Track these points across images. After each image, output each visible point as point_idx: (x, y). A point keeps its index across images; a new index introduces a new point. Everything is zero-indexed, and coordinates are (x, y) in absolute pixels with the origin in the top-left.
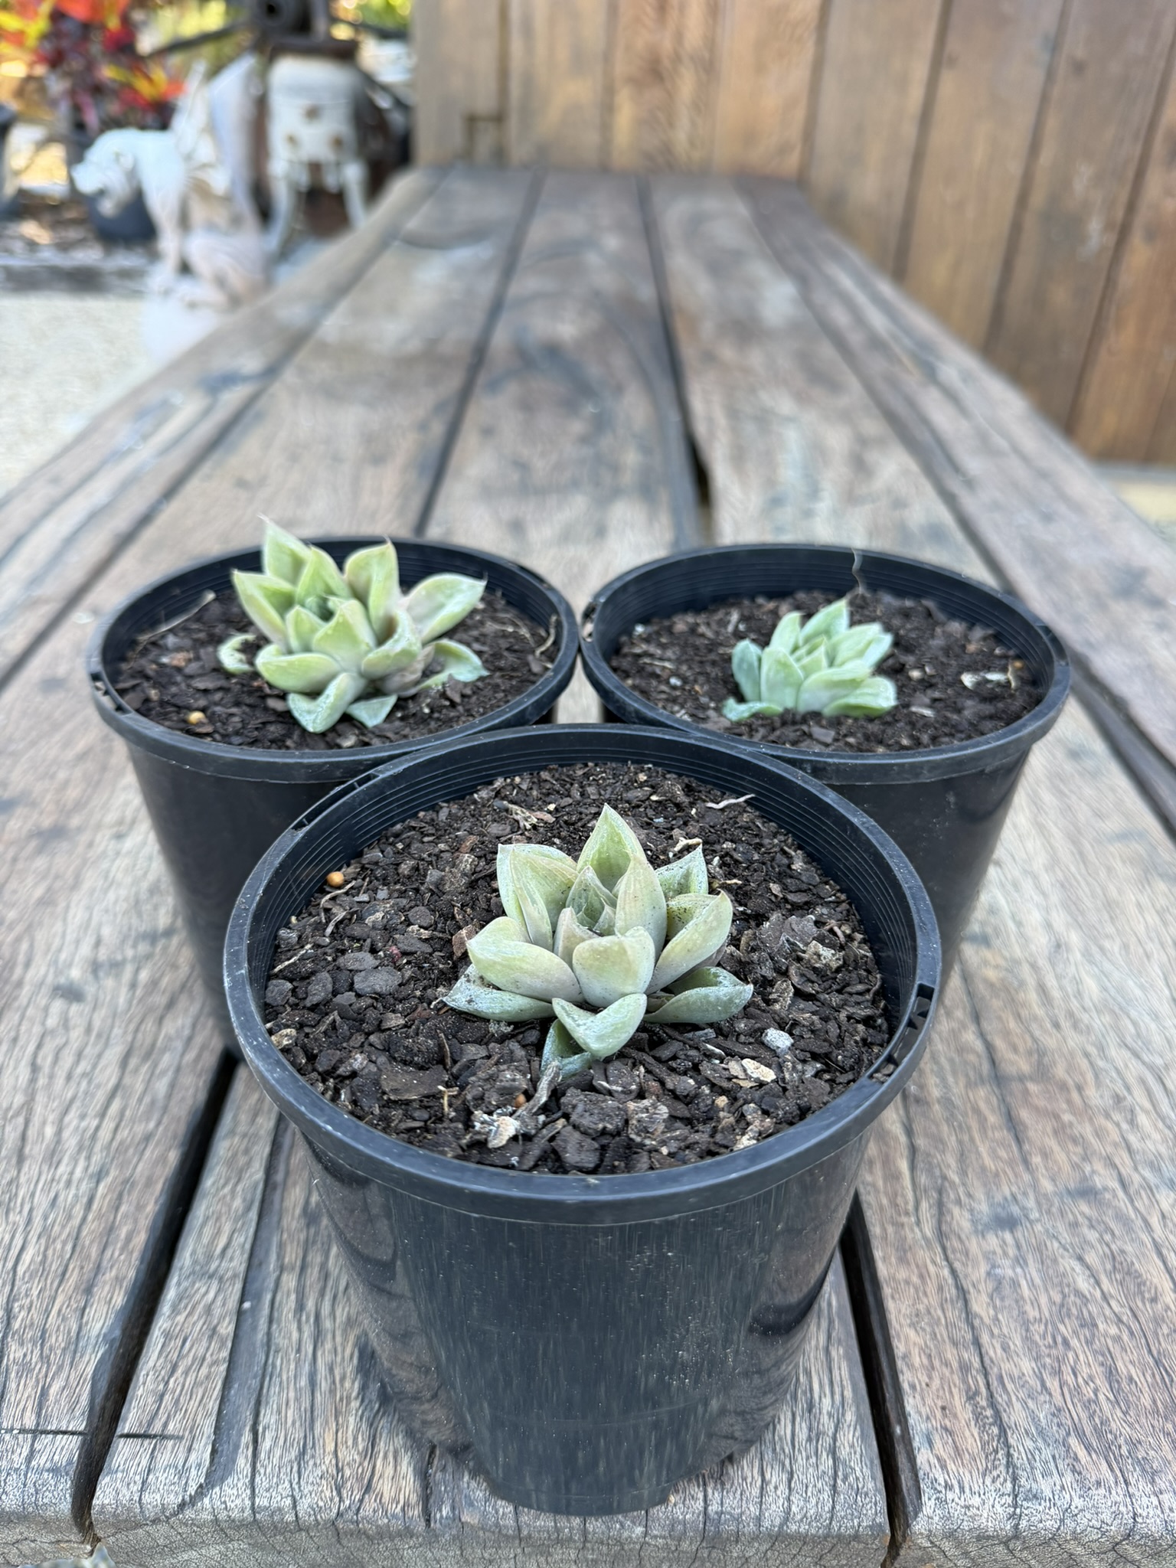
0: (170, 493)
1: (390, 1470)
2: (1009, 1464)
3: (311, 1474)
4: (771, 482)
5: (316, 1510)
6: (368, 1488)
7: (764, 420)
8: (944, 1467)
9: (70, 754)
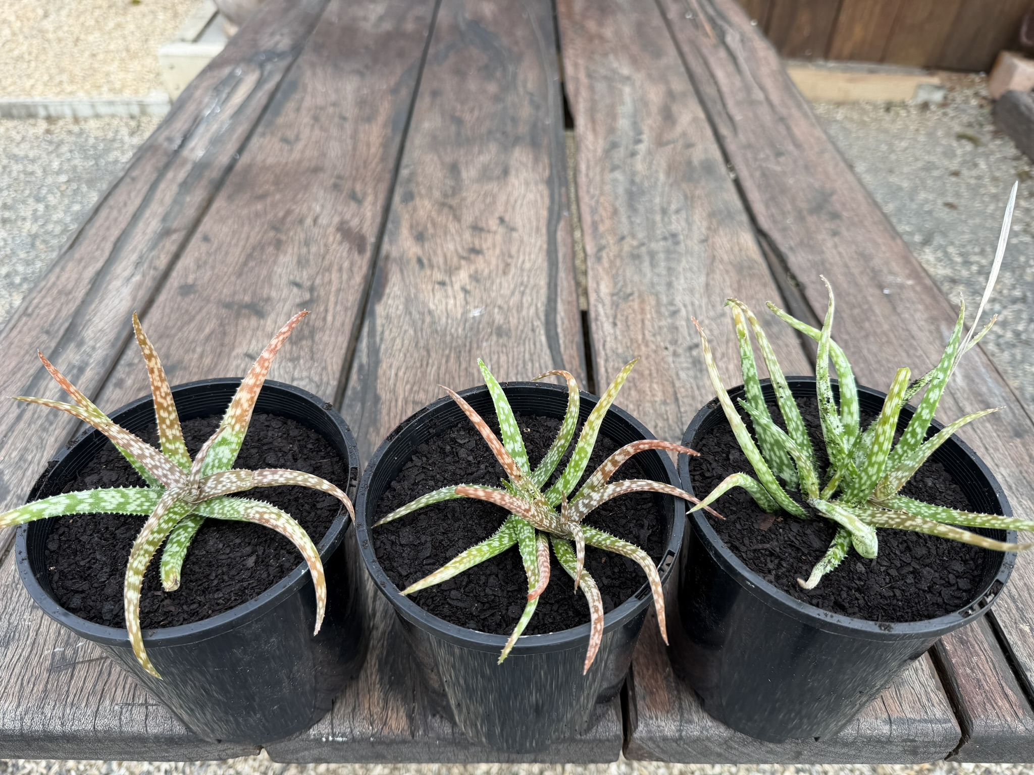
0: (241, 150)
1: (395, 716)
2: (680, 707)
3: (359, 718)
4: (611, 130)
5: (362, 733)
6: (385, 724)
7: (611, 79)
8: (649, 709)
9: (202, 336)
